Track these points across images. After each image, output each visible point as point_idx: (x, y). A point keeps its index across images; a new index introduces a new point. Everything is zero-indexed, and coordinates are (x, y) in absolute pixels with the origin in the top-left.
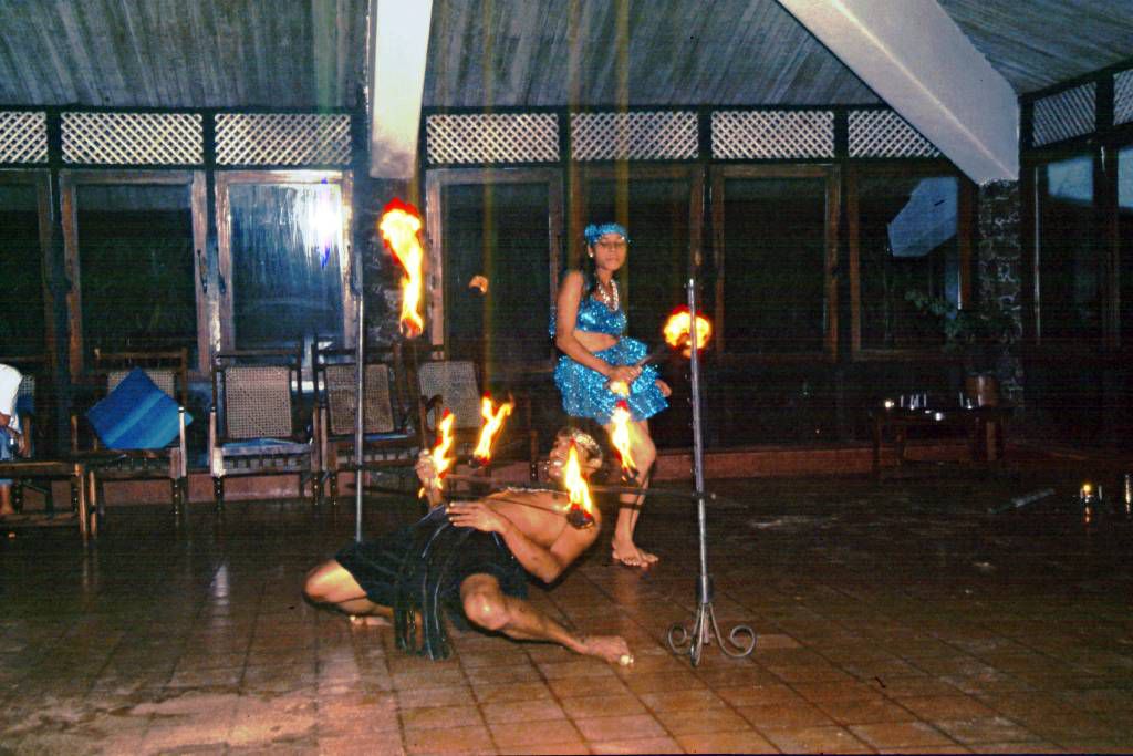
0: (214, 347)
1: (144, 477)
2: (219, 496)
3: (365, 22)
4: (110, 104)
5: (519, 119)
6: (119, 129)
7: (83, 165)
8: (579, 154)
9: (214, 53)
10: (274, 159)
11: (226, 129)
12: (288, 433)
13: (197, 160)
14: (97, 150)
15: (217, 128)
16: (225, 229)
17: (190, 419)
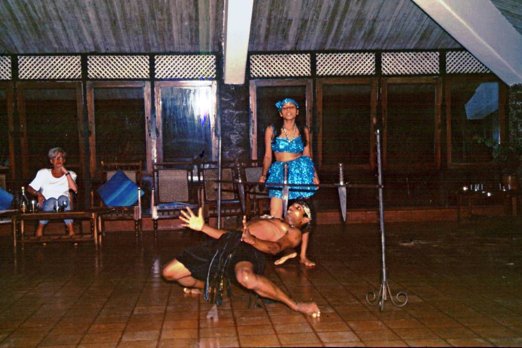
0: (154, 161)
1: (122, 219)
2: (156, 228)
3: (223, 13)
4: (109, 51)
5: (292, 56)
6: (112, 63)
7: (97, 79)
8: (320, 72)
9: (155, 28)
10: (181, 76)
11: (160, 62)
12: (187, 200)
13: (147, 76)
14: (103, 72)
15: (155, 62)
16: (159, 108)
17: (143, 193)
